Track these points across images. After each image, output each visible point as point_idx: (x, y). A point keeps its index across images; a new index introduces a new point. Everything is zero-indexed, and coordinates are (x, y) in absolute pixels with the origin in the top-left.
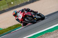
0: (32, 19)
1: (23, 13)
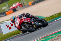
0: (30, 27)
1: (20, 19)
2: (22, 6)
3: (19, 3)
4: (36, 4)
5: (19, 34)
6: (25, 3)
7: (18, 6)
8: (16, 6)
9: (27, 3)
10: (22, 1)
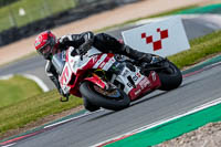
5: (188, 68)
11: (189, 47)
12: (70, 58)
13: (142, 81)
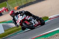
2: (8, 11)
3: (5, 8)
4: (21, 9)
6: (10, 7)
7: (4, 10)
8: (2, 11)
9: (12, 8)
10: (8, 6)
11: (4, 32)
12: (20, 17)
13: (37, 23)
